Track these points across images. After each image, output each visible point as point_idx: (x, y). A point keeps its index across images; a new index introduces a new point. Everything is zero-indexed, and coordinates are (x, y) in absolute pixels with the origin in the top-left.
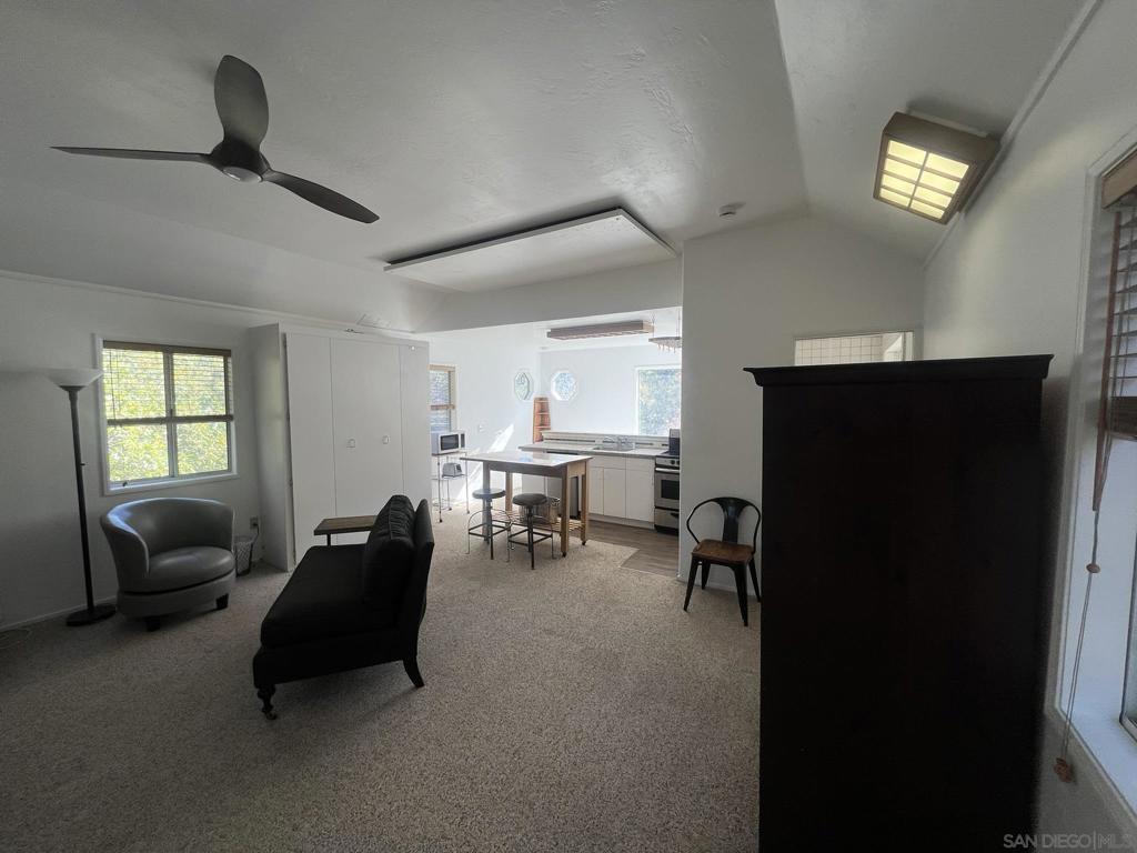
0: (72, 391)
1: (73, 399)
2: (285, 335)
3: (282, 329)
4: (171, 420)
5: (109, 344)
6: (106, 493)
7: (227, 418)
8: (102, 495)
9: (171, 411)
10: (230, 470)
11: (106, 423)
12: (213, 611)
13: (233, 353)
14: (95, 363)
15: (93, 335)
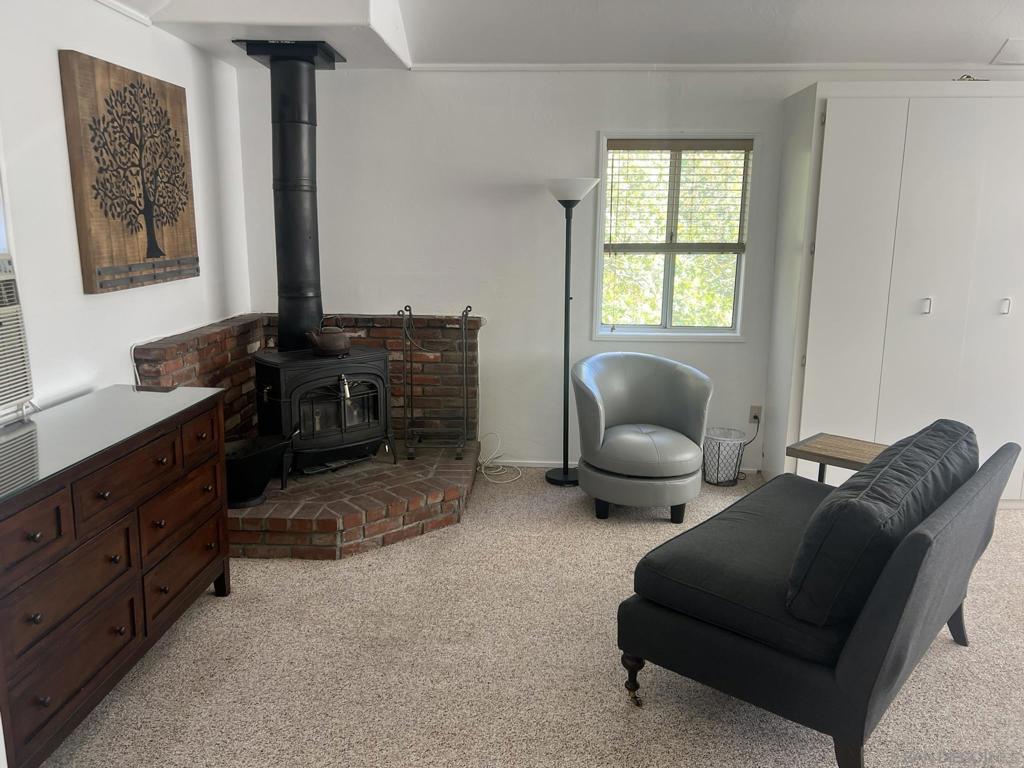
0: (569, 205)
1: (569, 217)
2: (824, 103)
3: (820, 94)
4: (671, 247)
5: (616, 144)
6: (594, 338)
7: (738, 248)
8: (591, 339)
9: (672, 234)
10: (733, 327)
11: (602, 248)
12: (666, 520)
13: (757, 145)
14: (598, 169)
15: (598, 133)
